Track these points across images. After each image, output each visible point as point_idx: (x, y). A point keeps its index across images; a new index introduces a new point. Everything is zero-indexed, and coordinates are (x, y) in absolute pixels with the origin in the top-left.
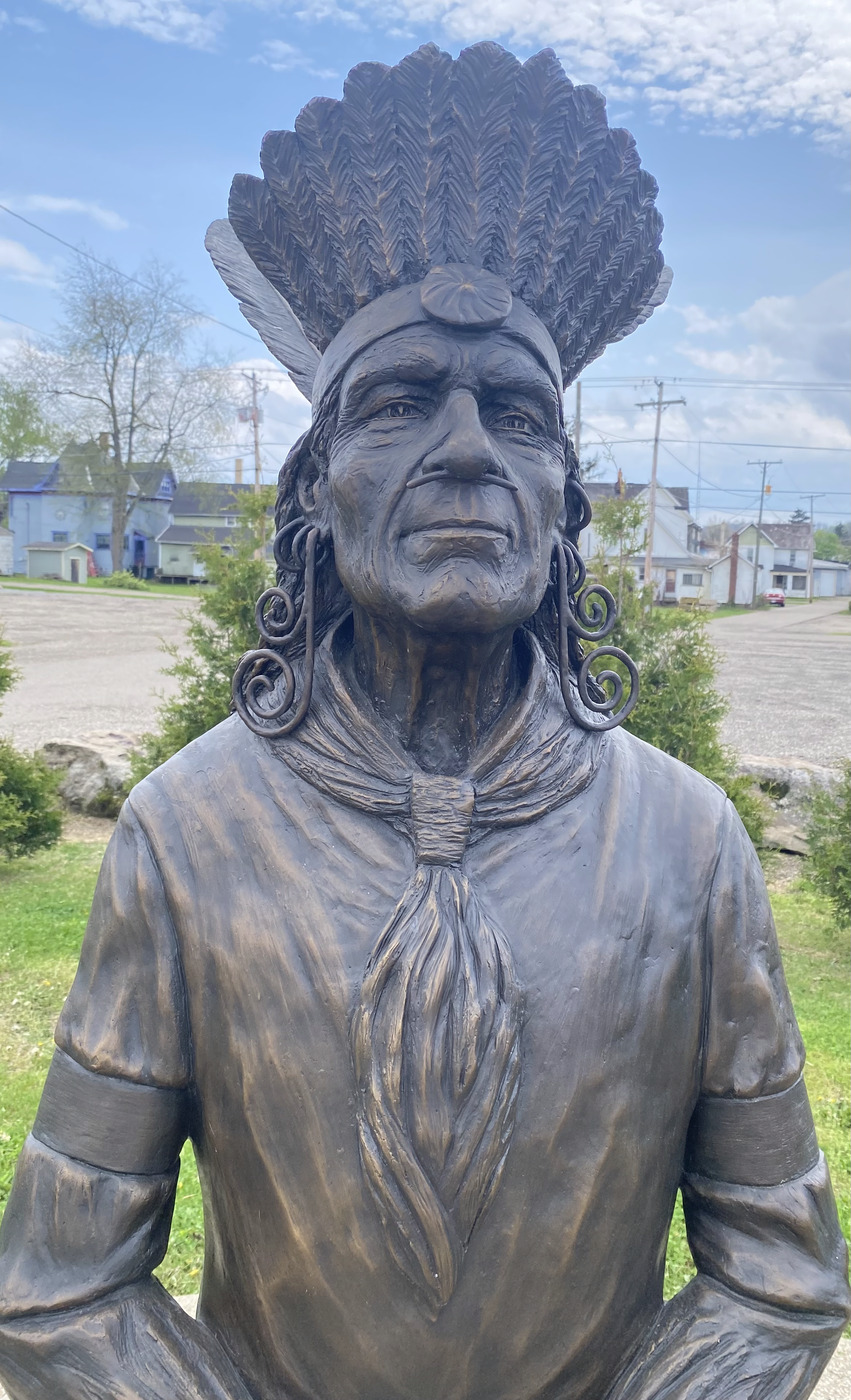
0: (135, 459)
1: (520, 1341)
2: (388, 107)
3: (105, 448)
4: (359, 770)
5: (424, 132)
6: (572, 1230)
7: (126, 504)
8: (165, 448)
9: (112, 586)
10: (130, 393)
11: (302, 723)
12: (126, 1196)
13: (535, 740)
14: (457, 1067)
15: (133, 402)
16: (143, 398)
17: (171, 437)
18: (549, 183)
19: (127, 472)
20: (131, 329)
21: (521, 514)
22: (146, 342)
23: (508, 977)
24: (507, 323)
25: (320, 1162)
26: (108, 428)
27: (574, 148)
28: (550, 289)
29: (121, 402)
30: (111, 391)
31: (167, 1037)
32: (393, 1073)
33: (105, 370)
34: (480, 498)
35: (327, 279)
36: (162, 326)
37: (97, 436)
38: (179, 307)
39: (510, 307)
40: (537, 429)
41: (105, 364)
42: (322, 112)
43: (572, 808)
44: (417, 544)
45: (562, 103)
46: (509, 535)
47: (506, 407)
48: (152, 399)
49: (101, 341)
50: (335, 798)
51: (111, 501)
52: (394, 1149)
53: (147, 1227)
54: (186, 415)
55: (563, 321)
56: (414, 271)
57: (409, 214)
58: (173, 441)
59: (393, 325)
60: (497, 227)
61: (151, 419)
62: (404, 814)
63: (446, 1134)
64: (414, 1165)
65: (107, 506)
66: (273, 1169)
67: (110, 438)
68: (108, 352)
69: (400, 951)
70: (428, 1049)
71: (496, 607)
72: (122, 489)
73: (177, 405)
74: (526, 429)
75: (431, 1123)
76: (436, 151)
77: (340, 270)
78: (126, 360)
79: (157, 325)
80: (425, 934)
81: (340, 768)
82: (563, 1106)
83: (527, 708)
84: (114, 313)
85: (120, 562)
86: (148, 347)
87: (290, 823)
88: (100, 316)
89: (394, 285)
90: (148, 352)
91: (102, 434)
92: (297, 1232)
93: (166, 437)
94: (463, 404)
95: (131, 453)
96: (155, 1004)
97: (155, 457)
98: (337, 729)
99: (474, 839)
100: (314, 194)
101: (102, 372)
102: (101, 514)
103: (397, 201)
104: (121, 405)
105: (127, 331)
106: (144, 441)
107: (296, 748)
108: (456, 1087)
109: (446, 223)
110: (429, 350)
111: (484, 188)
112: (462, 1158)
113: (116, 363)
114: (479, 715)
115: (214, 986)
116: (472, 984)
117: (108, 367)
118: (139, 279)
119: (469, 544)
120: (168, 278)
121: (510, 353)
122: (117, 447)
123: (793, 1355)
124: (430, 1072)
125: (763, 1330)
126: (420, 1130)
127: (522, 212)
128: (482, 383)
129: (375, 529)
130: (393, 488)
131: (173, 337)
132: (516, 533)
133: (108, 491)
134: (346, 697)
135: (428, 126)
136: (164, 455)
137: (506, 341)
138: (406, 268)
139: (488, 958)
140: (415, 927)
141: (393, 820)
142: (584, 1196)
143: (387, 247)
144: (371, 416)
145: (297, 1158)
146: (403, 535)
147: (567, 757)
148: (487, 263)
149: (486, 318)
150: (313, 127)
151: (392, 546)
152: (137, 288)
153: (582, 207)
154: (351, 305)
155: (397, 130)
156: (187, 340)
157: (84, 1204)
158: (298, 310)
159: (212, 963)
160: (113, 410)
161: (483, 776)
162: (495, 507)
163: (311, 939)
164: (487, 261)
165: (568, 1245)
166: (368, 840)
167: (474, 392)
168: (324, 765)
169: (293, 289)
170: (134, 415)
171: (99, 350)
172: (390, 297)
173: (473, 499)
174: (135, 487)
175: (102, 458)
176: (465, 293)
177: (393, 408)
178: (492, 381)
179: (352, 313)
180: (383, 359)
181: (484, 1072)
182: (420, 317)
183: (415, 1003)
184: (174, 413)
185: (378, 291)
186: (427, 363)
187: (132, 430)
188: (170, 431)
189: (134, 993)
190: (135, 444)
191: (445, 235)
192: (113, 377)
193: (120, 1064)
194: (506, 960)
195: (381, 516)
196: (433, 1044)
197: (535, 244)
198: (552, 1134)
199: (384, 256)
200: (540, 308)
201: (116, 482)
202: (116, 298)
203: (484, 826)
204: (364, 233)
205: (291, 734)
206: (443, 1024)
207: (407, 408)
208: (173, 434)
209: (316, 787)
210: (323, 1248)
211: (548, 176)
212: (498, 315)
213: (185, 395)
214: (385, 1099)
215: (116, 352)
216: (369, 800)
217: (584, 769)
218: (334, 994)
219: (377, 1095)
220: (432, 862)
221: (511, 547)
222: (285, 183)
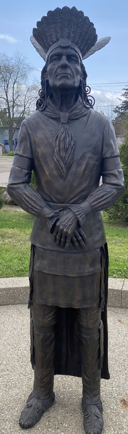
0: (15, 116)
1: (75, 184)
2: (53, 17)
3: (6, 113)
4: (53, 113)
5: (58, 20)
6: (82, 171)
7: (13, 130)
8: (23, 112)
9: (10, 155)
10: (12, 95)
11: (45, 108)
12: (25, 171)
13: (78, 108)
14: (66, 147)
15: (13, 98)
16: (16, 96)
17: (25, 109)
18: (76, 25)
19: (13, 120)
20: (12, 75)
21: (72, 73)
22: (16, 79)
23: (73, 137)
24: (70, 46)
25: (49, 163)
26: (6, 107)
27: (79, 20)
28: (78, 41)
29: (10, 98)
30: (7, 95)
31: (29, 151)
32: (57, 148)
33: (5, 88)
34: (66, 70)
35: (46, 42)
36: (21, 73)
37: (3, 109)
38: (26, 67)
39: (71, 44)
40: (76, 61)
41: (5, 86)
42: (44, 18)
43: (83, 118)
44: (58, 77)
45: (77, 14)
46: (71, 75)
47: (71, 58)
48: (19, 97)
49: (3, 79)
50: (50, 118)
51: (9, 129)
52: (58, 158)
53: (28, 176)
54: (29, 101)
55: (80, 46)
56: (58, 40)
57: (57, 32)
58: (26, 110)
59: (55, 48)
60: (69, 33)
61: (19, 103)
62: (59, 118)
63: (64, 156)
64: (60, 159)
65: (7, 131)
66: (43, 165)
67: (7, 110)
68: (5, 83)
69: (58, 134)
70: (62, 145)
71: (69, 85)
72: (11, 126)
73: (26, 98)
74: (74, 61)
75: (63, 154)
76: (60, 22)
77: (48, 41)
78: (11, 85)
79: (19, 73)
80: (61, 132)
81: (51, 113)
82: (80, 155)
83: (77, 104)
84: (6, 70)
85: (12, 148)
86: (17, 80)
87: (44, 122)
88: (2, 71)
89: (55, 42)
90: (17, 82)
91: (4, 109)
92: (47, 173)
93: (23, 108)
94: (64, 58)
95: (13, 115)
96: (27, 147)
97: (20, 115)
98: (50, 108)
99: (69, 121)
100: (44, 30)
101: (4, 89)
102: (6, 134)
103: (55, 30)
104: (10, 99)
105: (10, 76)
106: (17, 111)
107: (45, 112)
108: (66, 150)
109: (62, 33)
110: (59, 51)
111: (67, 27)
112: (67, 159)
113: (8, 86)
114: (70, 105)
115: (35, 144)
116: (68, 137)
117: (5, 87)
118: (13, 58)
119: (65, 76)
120: (22, 58)
121: (71, 50)
122: (9, 113)
123: (114, 190)
124: (62, 148)
125: (109, 187)
126: (61, 155)
127: (72, 30)
128: (67, 55)
129: (53, 76)
130: (55, 70)
131: (24, 76)
132: (72, 75)
133: (7, 127)
134: (51, 103)
135: (58, 19)
136: (23, 114)
137: (70, 49)
138: (57, 39)
139: (70, 134)
140: (60, 131)
141: (57, 119)
142: (83, 167)
143: (54, 37)
144: (52, 61)
145: (46, 163)
146: (57, 76)
147: (83, 111)
148: (68, 38)
149: (67, 45)
150: (43, 20)
151: (55, 78)
152: (13, 61)
153: (82, 28)
154: (50, 46)
155: (54, 20)
156: (29, 77)
157: (20, 172)
158: (43, 48)
159: (35, 140)
160: (7, 100)
161: (71, 112)
162: (69, 71)
163: (47, 135)
164: (68, 37)
165: (81, 173)
166: (54, 122)
167: (66, 56)
168: (49, 113)
169: (42, 45)
170: (14, 102)
171: (2, 82)
172: (55, 44)
173: (65, 70)
174: (15, 125)
175: (5, 116)
176: (64, 42)
177: (55, 59)
178: (68, 54)
179: (50, 47)
180: (54, 52)
181: (69, 148)
182: (59, 46)
183: (60, 140)
184: (26, 100)
185: (53, 43)
186: (59, 52)
187: (13, 107)
188: (25, 106)
189: (25, 146)
190: (14, 111)
191: (62, 34)
192: (7, 90)
193: (23, 155)
194: (73, 135)
195: (54, 74)
196: (63, 144)
197: (75, 34)
198: (79, 158)
199: (53, 38)
200: (76, 44)
201: (10, 123)
202: (7, 65)
203: (71, 120)
204: (51, 35)
205: (44, 110)
206: (64, 142)
207: (57, 59)
208: (26, 108)
209: (47, 116)
210: (50, 174)
211: (76, 24)
212: (69, 45)
213: (29, 95)
214: (57, 151)
215: (7, 82)
216: (54, 117)
217: (86, 113)
218: (50, 141)
219: (55, 151)
220: (63, 123)
221: (71, 77)
222: (40, 29)
